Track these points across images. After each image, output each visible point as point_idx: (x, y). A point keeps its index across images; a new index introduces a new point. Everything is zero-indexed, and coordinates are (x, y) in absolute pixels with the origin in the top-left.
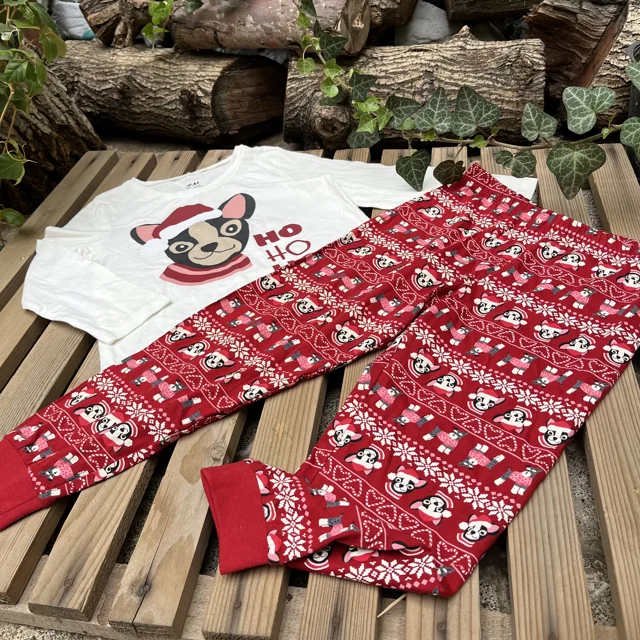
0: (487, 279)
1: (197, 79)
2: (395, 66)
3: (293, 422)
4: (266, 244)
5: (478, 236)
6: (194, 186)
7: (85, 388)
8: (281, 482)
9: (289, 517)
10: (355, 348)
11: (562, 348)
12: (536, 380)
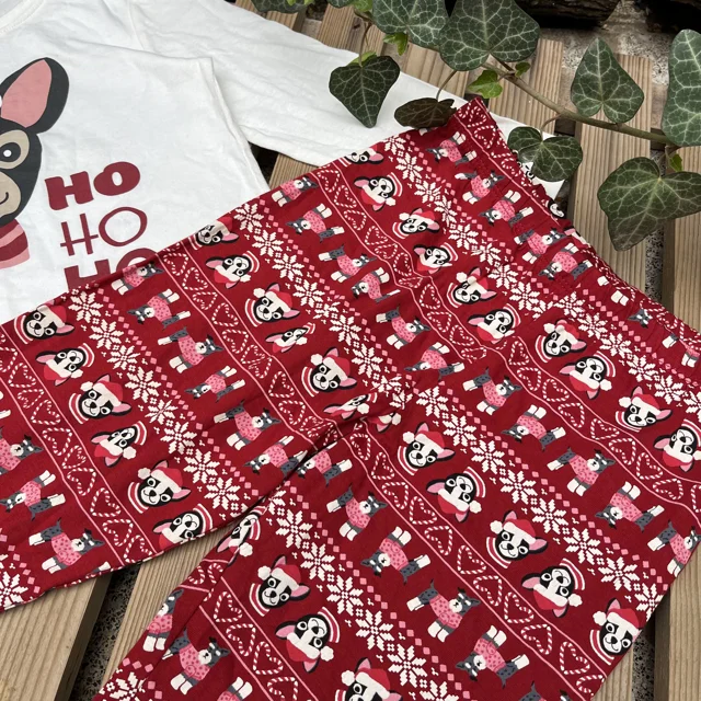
3: (19, 686)
4: (65, 205)
5: (444, 277)
10: (165, 530)
11: (526, 584)
12: (464, 659)
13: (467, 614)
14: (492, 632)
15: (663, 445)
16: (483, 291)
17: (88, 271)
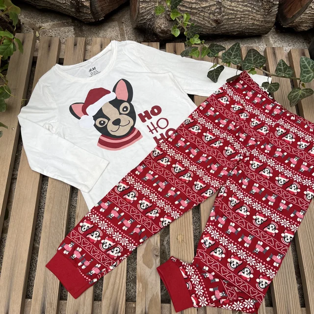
3: (184, 234)
4: (146, 121)
5: (248, 121)
6: (93, 71)
7: (85, 220)
8: (190, 270)
9: (197, 287)
10: (204, 194)
11: (287, 189)
13: (276, 199)
14: (282, 201)
15: (310, 151)
16: (258, 122)
17: (159, 137)
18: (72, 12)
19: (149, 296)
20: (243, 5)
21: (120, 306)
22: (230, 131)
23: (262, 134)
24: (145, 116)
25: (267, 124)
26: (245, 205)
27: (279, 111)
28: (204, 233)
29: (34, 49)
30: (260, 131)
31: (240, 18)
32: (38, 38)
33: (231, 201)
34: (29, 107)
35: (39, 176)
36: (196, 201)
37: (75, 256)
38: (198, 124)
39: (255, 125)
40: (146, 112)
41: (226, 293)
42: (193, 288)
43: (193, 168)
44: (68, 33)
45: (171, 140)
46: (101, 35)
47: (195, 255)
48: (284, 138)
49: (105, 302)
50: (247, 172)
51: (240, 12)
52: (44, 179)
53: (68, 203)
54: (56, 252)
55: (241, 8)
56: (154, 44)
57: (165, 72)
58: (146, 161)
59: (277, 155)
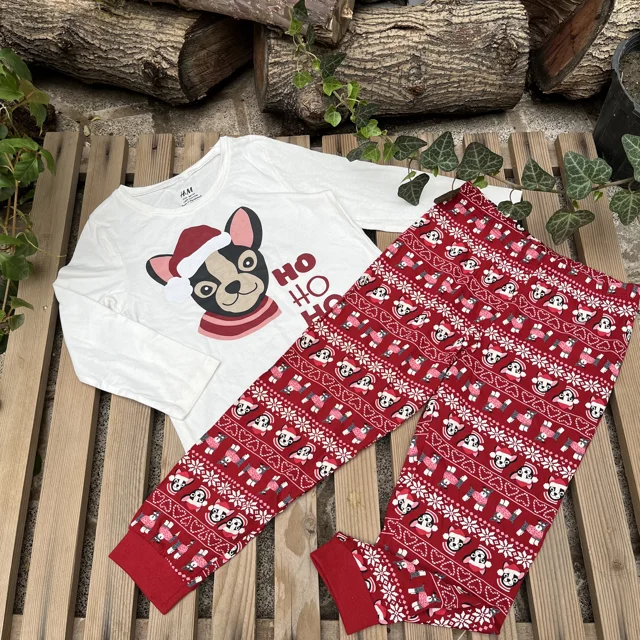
0: (492, 328)
1: (158, 45)
2: (381, 47)
3: (362, 491)
4: (287, 283)
6: (188, 194)
7: (179, 471)
8: (372, 557)
9: (385, 587)
10: (397, 415)
11: (554, 400)
12: (537, 436)
13: (534, 419)
15: (597, 327)
16: (497, 276)
17: (311, 312)
18: (147, 87)
19: (299, 605)
20: (461, 59)
21: (245, 626)
22: (444, 295)
23: (505, 299)
24: (285, 274)
25: (514, 279)
26: (474, 432)
27: (536, 254)
28: (397, 488)
29: (81, 160)
30: (502, 292)
31: (459, 83)
32: (87, 138)
33: (448, 427)
34: (74, 268)
35: (93, 392)
36: (383, 427)
37: (161, 536)
38: (383, 285)
39: (491, 281)
40: (287, 267)
41: (438, 596)
42: (379, 588)
43: (376, 367)
44: (141, 125)
45: (334, 317)
46: (202, 126)
47: (382, 528)
48: (548, 304)
49: (217, 619)
50: (478, 370)
51: (457, 71)
52: (102, 397)
53: (146, 440)
54: (127, 530)
55: (457, 64)
56: (300, 138)
57: (321, 190)
58: (286, 358)
59: (534, 336)
